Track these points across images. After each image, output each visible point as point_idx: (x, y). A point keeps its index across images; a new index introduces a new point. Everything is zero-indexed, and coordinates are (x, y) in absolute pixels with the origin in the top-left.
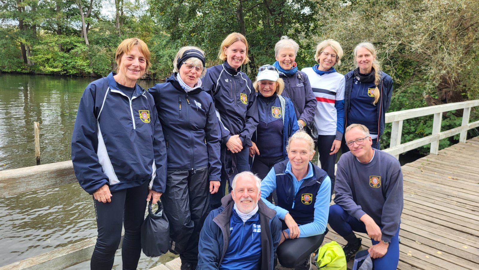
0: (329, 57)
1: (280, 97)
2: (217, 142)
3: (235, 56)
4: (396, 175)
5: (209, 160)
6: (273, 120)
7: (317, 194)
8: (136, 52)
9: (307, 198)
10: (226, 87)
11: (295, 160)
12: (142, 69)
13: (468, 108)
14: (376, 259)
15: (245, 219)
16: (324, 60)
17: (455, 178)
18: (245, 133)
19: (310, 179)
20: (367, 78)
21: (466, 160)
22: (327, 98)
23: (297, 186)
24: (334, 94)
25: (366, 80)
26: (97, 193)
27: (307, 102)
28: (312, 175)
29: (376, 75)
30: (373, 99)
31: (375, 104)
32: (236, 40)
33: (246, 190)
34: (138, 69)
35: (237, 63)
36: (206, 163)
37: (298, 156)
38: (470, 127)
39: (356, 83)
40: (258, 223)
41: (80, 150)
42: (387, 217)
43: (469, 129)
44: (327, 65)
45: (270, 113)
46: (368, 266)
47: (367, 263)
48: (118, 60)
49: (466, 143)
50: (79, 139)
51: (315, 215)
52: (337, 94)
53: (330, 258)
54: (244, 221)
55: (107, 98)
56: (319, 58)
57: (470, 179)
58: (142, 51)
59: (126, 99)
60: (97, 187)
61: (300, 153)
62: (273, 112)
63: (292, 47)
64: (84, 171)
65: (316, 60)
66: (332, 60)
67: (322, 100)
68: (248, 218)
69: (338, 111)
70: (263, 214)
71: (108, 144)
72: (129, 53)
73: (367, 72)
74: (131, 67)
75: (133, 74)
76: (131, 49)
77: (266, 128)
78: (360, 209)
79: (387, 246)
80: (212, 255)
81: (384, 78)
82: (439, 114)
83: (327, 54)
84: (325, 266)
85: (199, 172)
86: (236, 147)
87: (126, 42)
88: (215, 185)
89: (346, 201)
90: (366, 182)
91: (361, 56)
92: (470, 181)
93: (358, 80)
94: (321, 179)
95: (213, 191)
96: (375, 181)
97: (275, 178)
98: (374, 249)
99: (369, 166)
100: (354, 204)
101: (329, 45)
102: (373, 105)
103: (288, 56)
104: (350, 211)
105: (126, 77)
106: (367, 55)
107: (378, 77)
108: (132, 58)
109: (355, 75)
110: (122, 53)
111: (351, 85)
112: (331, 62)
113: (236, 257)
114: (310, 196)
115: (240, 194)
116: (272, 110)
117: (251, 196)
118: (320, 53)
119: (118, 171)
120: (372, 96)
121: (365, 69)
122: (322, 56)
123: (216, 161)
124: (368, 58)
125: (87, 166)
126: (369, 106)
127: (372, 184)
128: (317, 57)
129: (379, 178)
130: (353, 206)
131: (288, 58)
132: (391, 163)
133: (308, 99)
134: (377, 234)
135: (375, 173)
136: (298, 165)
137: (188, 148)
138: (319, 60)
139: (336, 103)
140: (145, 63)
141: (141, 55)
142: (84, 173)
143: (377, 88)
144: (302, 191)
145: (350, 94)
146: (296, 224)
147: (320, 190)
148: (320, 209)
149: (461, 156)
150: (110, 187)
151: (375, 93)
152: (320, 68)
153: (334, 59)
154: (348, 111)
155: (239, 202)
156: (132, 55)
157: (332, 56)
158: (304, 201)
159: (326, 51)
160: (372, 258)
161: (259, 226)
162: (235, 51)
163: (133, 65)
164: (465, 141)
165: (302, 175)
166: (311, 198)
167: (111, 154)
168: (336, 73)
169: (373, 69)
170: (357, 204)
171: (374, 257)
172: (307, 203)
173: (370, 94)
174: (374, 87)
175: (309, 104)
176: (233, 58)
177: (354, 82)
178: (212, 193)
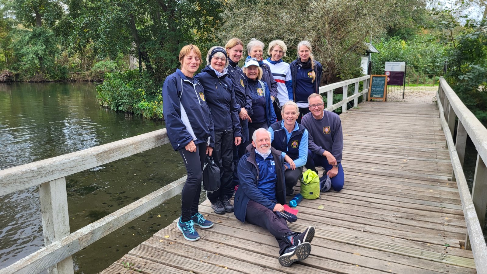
0: (278, 53)
1: (260, 82)
2: (237, 111)
3: (236, 55)
4: (339, 124)
5: (233, 124)
6: (259, 97)
7: (301, 140)
8: (192, 54)
9: (295, 143)
10: (233, 76)
11: (289, 118)
12: (197, 64)
13: (346, 86)
14: (332, 178)
15: (265, 157)
16: (275, 55)
17: (350, 135)
18: (248, 106)
19: (297, 131)
20: (307, 65)
21: (352, 124)
22: (281, 79)
23: (289, 136)
24: (284, 76)
25: (306, 66)
26: (188, 145)
27: (272, 84)
28: (298, 128)
29: (312, 62)
30: (312, 79)
31: (313, 82)
32: (237, 44)
33: (264, 140)
34: (195, 65)
35: (237, 59)
36: (231, 127)
37: (290, 115)
38: (348, 100)
39: (299, 69)
40: (273, 159)
41: (174, 119)
42: (335, 151)
43: (348, 102)
44: (277, 58)
45: (257, 92)
46: (329, 183)
47: (328, 181)
48: (182, 61)
49: (347, 112)
50: (172, 112)
51: (299, 154)
52: (287, 76)
53: (311, 177)
54: (265, 159)
55: (183, 85)
56: (271, 53)
57: (359, 134)
58: (196, 53)
59: (192, 85)
60: (188, 141)
61: (292, 113)
62: (258, 92)
63: (261, 46)
64: (179, 132)
65: (269, 54)
66: (280, 55)
67: (279, 81)
68: (267, 156)
69: (288, 88)
70: (274, 154)
71: (189, 114)
72: (188, 55)
73: (306, 61)
74: (191, 65)
75: (193, 68)
76: (189, 52)
77: (255, 103)
78: (321, 148)
79: (338, 169)
80: (253, 181)
81: (317, 65)
82: (331, 91)
83: (276, 51)
84: (309, 183)
85: (229, 132)
86: (245, 116)
87: (185, 48)
88: (238, 140)
89: (312, 145)
90: (321, 132)
91: (302, 51)
92: (360, 135)
93: (300, 67)
94: (303, 131)
95: (238, 143)
96: (327, 130)
97: (273, 134)
98: (331, 172)
99: (322, 121)
100: (317, 146)
101: (277, 44)
102: (311, 83)
103: (258, 52)
104: (316, 151)
105: (188, 71)
106: (306, 51)
107: (313, 63)
108: (191, 58)
109: (298, 63)
110: (184, 56)
111: (296, 70)
112: (279, 56)
113: (264, 181)
114: (297, 142)
115: (260, 143)
116: (258, 90)
117: (267, 144)
118: (271, 50)
119: (195, 132)
120: (311, 77)
121: (305, 60)
122: (273, 53)
123: (238, 124)
124: (307, 53)
125: (180, 128)
126: (310, 84)
127: (325, 132)
128: (270, 52)
129: (329, 128)
130: (317, 147)
131: (258, 53)
132: (335, 117)
133: (272, 82)
134: (334, 161)
135: (327, 125)
136: (290, 121)
137: (224, 116)
138: (271, 55)
139: (286, 82)
140: (199, 60)
141: (196, 55)
142: (180, 133)
143: (313, 71)
144: (292, 139)
145: (296, 77)
146: (292, 160)
147: (303, 137)
148: (303, 149)
149: (347, 122)
150: (194, 141)
151: (313, 74)
152: (272, 60)
153: (281, 54)
154: (295, 89)
155: (260, 148)
156: (191, 56)
157: (280, 52)
158: (293, 146)
159: (275, 49)
160: (330, 178)
161: (273, 162)
162: (236, 51)
163: (192, 62)
164: (346, 111)
165: (292, 129)
166: (297, 144)
167: (191, 121)
168: (283, 62)
169: (310, 59)
170: (319, 146)
171: (331, 177)
172: (295, 147)
173: (309, 76)
174: (311, 71)
175: (273, 85)
176: (235, 56)
177: (298, 68)
178: (238, 144)
